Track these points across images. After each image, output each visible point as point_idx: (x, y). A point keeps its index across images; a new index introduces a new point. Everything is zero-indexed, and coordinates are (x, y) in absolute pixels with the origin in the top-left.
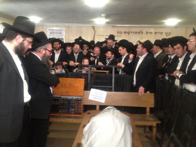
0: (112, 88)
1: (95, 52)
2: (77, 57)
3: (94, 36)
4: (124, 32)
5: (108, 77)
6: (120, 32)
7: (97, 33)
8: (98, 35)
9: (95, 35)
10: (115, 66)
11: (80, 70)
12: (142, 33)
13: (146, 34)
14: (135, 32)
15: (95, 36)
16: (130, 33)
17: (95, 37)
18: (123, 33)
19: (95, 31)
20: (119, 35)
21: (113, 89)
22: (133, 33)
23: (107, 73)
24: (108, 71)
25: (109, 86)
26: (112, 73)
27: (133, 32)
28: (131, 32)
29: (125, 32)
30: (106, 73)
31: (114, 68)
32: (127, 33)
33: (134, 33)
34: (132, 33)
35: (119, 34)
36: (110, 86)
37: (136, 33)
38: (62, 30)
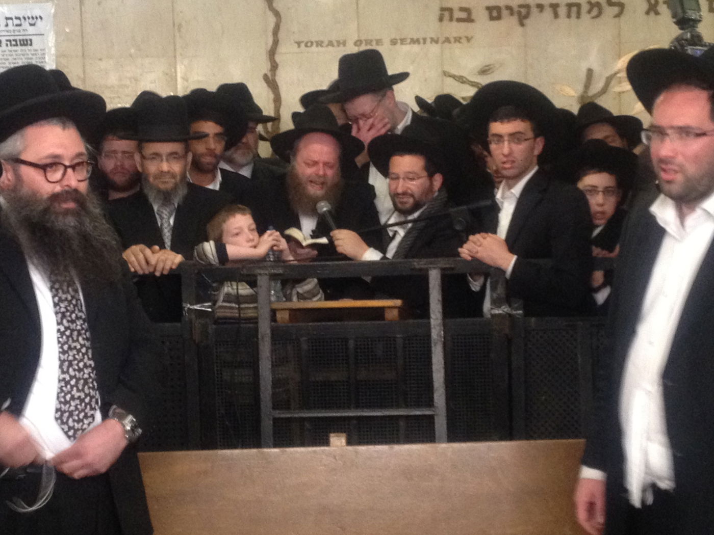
0: (431, 418)
1: (309, 171)
2: (172, 221)
3: (272, 53)
4: (490, 9)
5: (400, 342)
6: (462, 9)
7: (292, 29)
8: (299, 44)
9: (276, 43)
10: (444, 263)
11: (197, 307)
12: (616, 10)
13: (647, 13)
14: (570, 6)
15: (282, 49)
16: (534, 10)
17: (278, 58)
18: (481, 15)
19: (277, 14)
20: (455, 29)
21: (441, 423)
22: (556, 15)
23: (393, 315)
24: (398, 302)
25: (407, 406)
26: (426, 314)
27: (555, 7)
28: (540, 7)
29: (498, 9)
30: (379, 313)
31: (434, 278)
32: (512, 14)
33: (562, 11)
34: (548, 13)
35: (454, 23)
36: (418, 405)
37: (574, 9)
38: (34, 20)
